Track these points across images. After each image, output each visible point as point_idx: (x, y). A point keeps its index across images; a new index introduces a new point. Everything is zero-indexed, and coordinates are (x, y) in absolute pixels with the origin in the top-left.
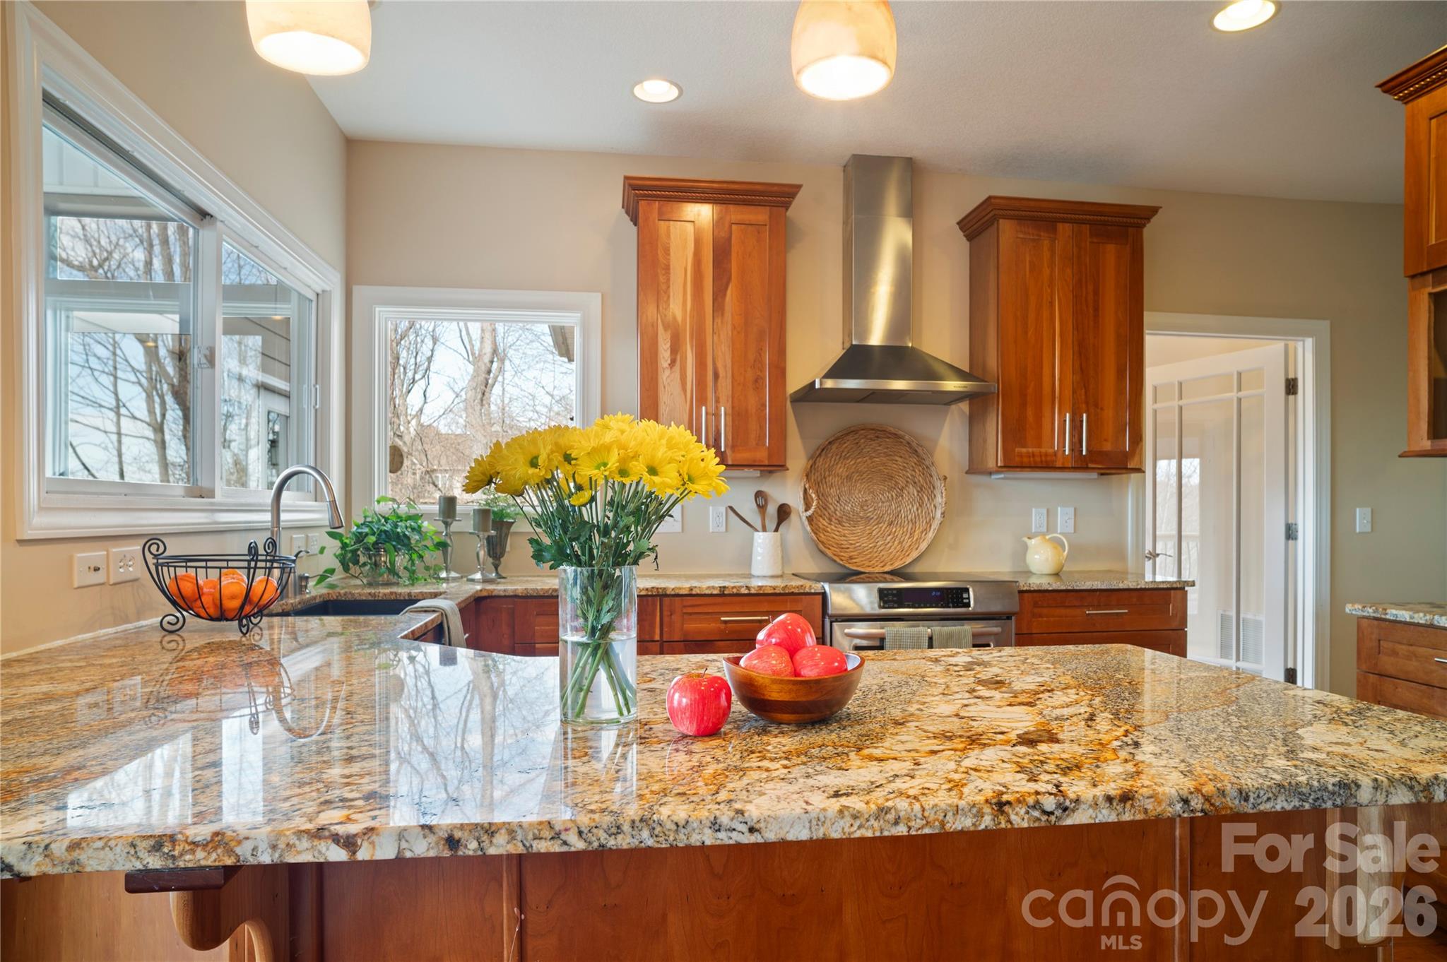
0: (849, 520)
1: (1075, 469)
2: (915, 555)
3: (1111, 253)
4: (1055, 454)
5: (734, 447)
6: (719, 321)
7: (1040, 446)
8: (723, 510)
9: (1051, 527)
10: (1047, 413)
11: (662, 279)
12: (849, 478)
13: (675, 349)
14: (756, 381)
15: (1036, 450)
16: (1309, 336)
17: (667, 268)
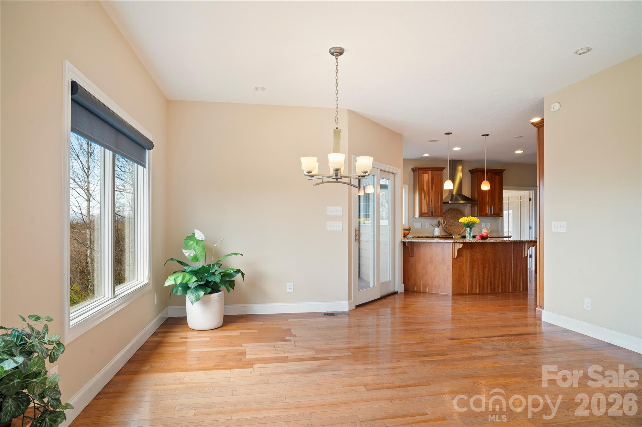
0: (450, 225)
1: (491, 216)
2: (462, 232)
3: (497, 177)
4: (488, 214)
5: (434, 213)
6: (432, 191)
7: (485, 212)
8: (428, 224)
9: (485, 227)
10: (486, 206)
11: (423, 184)
12: (450, 218)
13: (425, 196)
14: (438, 201)
15: (484, 213)
16: (533, 190)
17: (423, 182)
